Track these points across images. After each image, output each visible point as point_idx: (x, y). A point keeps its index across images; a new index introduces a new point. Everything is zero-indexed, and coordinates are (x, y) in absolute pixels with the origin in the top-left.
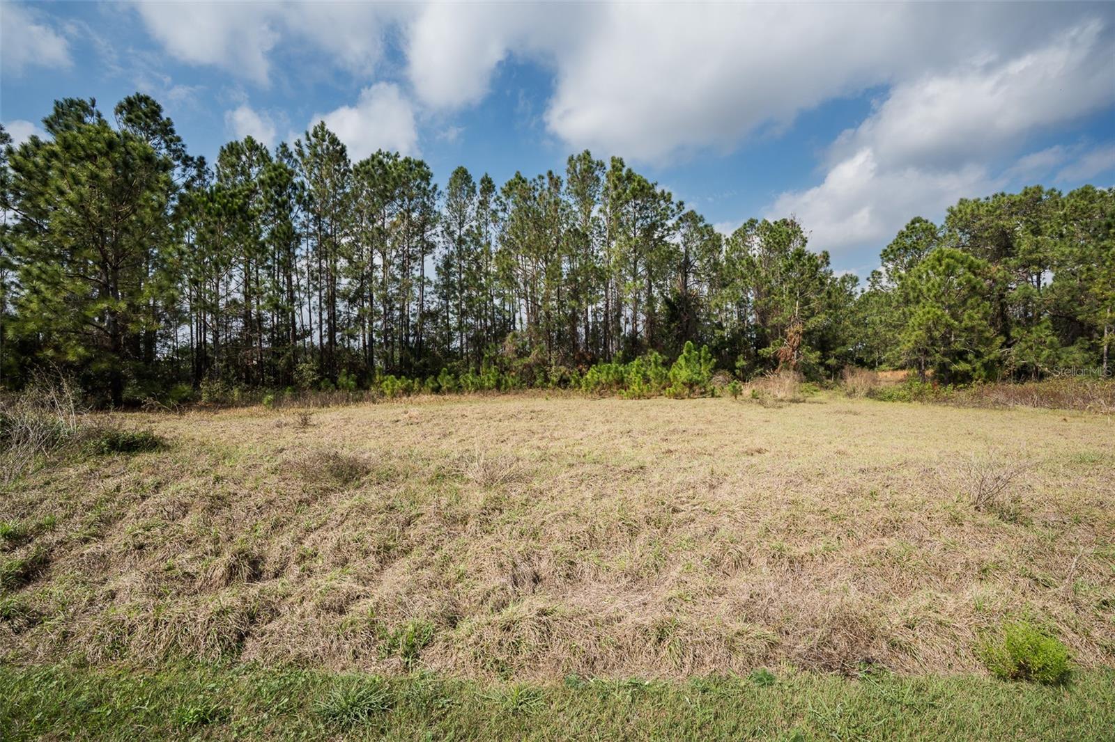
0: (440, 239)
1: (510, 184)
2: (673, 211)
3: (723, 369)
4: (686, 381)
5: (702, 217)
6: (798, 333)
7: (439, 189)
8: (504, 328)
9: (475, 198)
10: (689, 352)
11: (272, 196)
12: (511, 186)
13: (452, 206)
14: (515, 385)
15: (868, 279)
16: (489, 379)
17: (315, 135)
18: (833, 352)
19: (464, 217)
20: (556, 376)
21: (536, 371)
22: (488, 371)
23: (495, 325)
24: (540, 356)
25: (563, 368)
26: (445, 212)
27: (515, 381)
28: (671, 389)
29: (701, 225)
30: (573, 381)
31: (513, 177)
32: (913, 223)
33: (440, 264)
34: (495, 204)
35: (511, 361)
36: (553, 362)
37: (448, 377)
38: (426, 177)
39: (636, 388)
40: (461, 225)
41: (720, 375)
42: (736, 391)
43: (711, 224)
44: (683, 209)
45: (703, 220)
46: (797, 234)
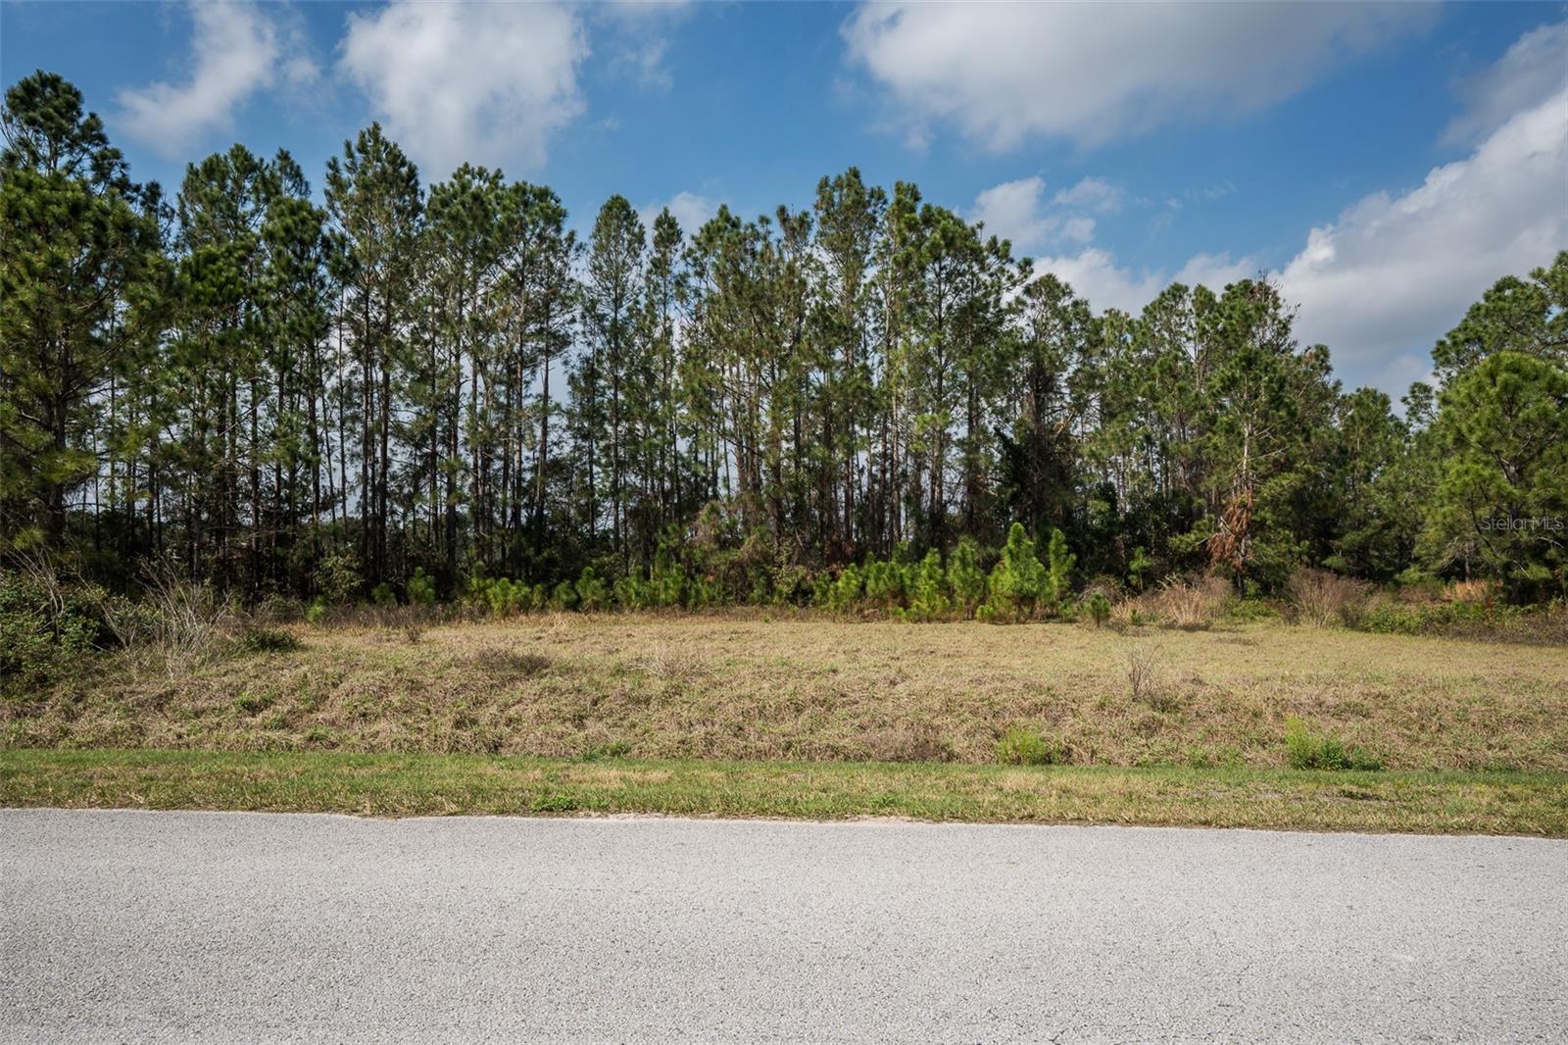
0: (578, 327)
1: (708, 228)
2: (1011, 277)
3: (1105, 573)
4: (1010, 593)
5: (1067, 286)
6: (1243, 506)
7: (579, 239)
8: (694, 494)
9: (644, 254)
10: (1018, 541)
11: (289, 261)
12: (711, 233)
13: (600, 268)
14: (713, 599)
15: (1404, 400)
16: (667, 588)
17: (362, 149)
18: (1337, 543)
19: (623, 290)
20: (788, 584)
21: (752, 573)
22: (665, 572)
23: (679, 489)
24: (759, 548)
25: (801, 570)
26: (587, 279)
27: (713, 592)
28: (988, 608)
29: (1066, 302)
30: (818, 594)
31: (715, 216)
32: (1499, 288)
33: (577, 373)
34: (682, 263)
35: (706, 555)
36: (783, 558)
37: (596, 583)
38: (555, 218)
39: (924, 606)
40: (617, 303)
41: (1099, 583)
42: (1099, 611)
43: (1086, 298)
44: (1032, 271)
45: (1070, 294)
46: (1271, 310)
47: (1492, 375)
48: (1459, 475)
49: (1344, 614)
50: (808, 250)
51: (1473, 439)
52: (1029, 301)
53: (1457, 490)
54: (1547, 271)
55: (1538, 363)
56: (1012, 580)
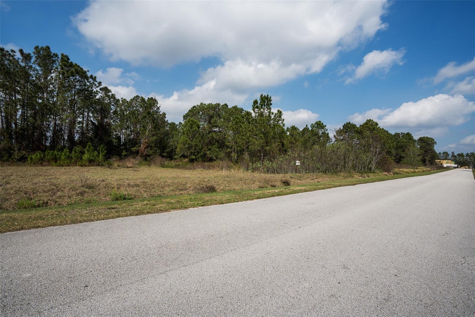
2: (96, 85)
3: (116, 155)
4: (86, 159)
5: (110, 90)
6: (146, 142)
10: (89, 147)
18: (165, 151)
20: (18, 156)
25: (24, 152)
28: (80, 163)
29: (110, 94)
39: (61, 163)
41: (114, 158)
42: (109, 164)
43: (115, 94)
44: (101, 85)
45: (111, 92)
46: (156, 104)
47: (189, 122)
48: (183, 139)
49: (161, 164)
50: (31, 64)
51: (185, 133)
52: (101, 92)
53: (182, 142)
54: (199, 105)
55: (196, 121)
56: (87, 156)
